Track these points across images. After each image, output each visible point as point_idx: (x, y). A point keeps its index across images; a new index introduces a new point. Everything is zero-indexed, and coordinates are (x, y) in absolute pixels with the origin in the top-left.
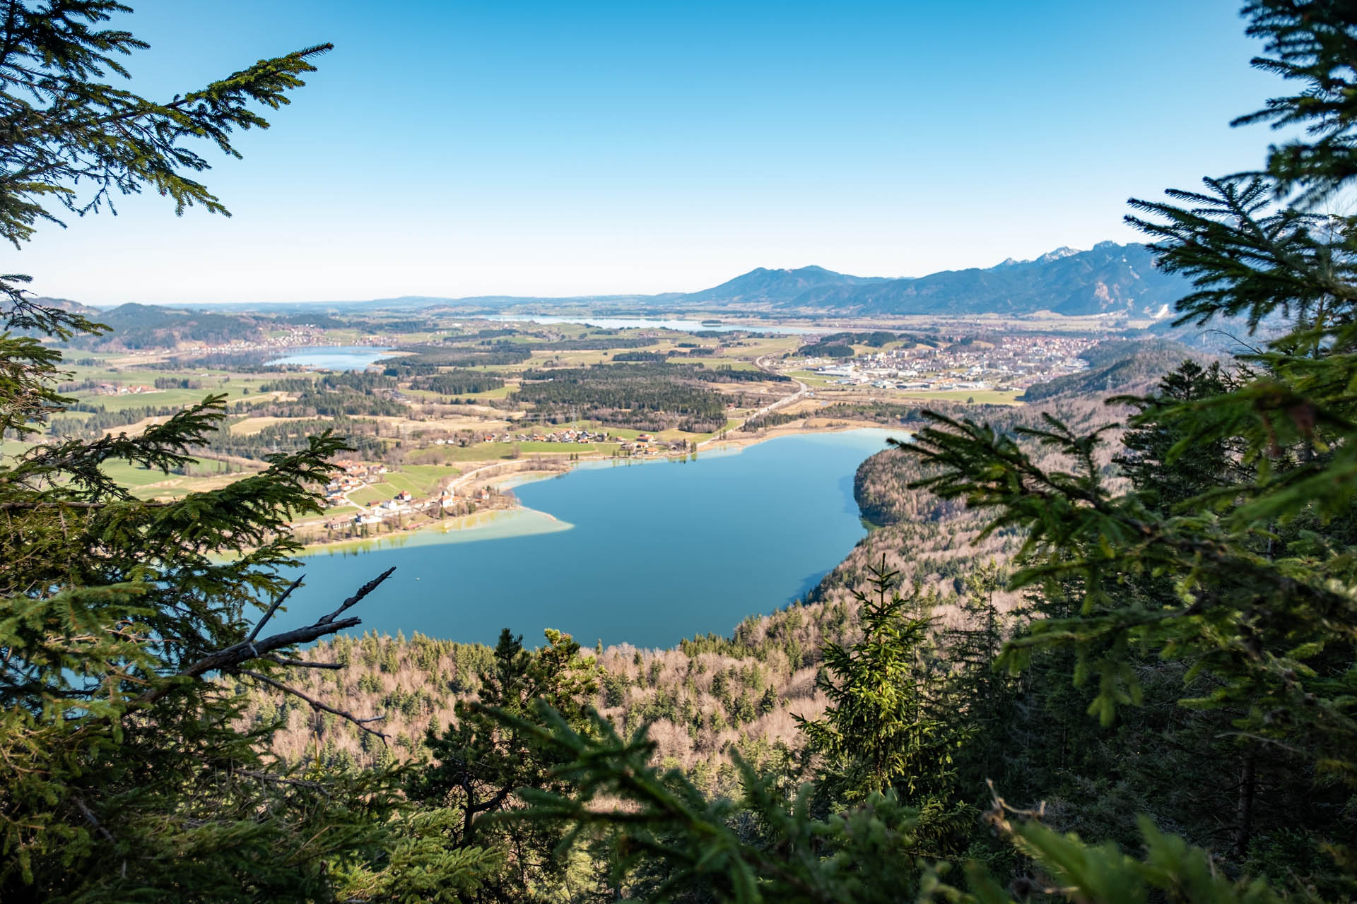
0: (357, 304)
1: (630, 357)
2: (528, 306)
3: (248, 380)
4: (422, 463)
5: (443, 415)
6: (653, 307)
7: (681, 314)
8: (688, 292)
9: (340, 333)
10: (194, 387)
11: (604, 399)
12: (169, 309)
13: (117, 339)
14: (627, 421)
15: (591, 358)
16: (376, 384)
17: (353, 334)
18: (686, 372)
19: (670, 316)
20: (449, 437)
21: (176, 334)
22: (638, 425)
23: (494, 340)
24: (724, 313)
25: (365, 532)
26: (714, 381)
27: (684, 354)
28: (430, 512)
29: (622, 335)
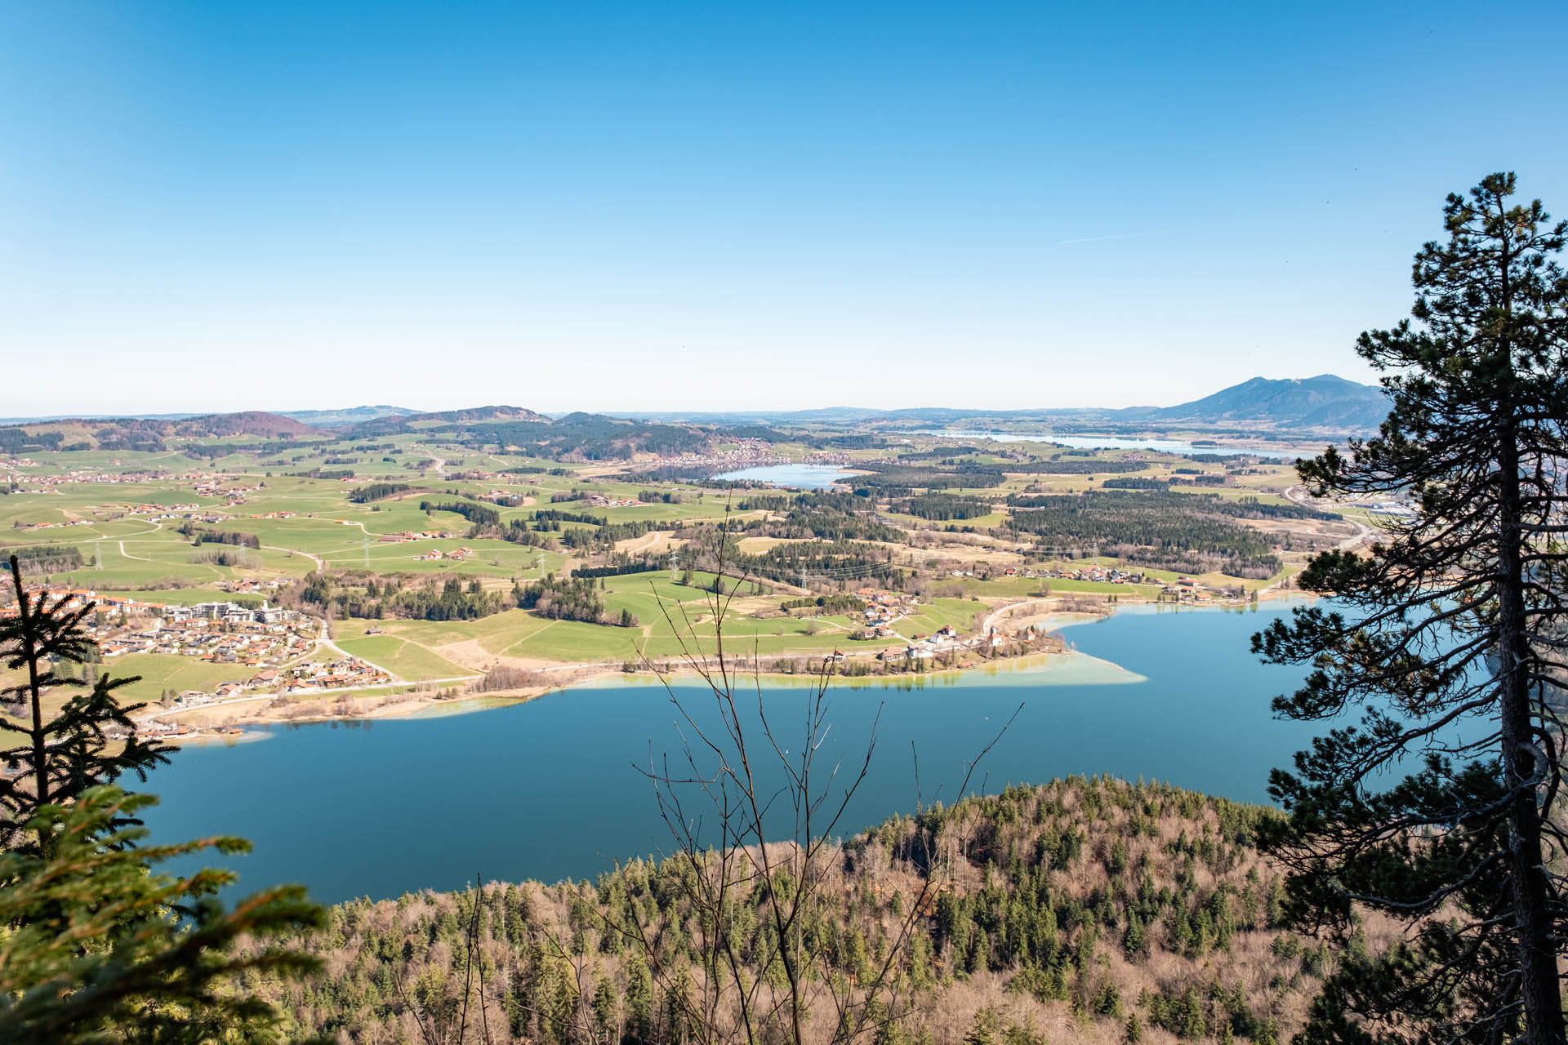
0: (785, 415)
1: (1124, 483)
2: (973, 420)
3: (719, 496)
4: (945, 595)
5: (944, 543)
6: (1125, 423)
7: (1162, 432)
8: (1162, 406)
9: (788, 447)
10: (675, 502)
11: (1118, 534)
12: (612, 418)
13: (577, 449)
14: (1156, 561)
15: (1078, 484)
16: (854, 505)
17: (800, 449)
18: (1203, 503)
19: (1147, 435)
20: (966, 569)
21: (632, 445)
22: (1173, 565)
23: (957, 459)
24: (1216, 432)
25: (920, 667)
26: (1241, 516)
27: (1189, 482)
28: (981, 651)
29: (1100, 456)
